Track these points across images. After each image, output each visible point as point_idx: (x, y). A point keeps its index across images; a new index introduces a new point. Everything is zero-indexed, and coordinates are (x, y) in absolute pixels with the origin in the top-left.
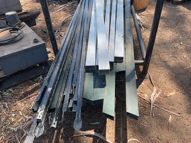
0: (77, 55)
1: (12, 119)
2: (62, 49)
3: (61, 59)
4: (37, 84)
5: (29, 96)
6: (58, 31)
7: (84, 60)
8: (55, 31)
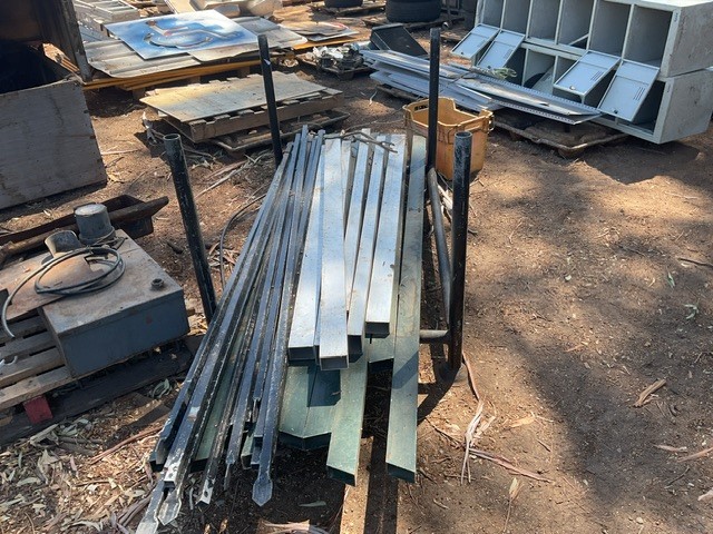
0: (267, 319)
1: (89, 499)
2: (227, 302)
3: (223, 332)
4: (157, 404)
5: (133, 437)
6: (217, 248)
7: (285, 333)
8: (209, 248)
